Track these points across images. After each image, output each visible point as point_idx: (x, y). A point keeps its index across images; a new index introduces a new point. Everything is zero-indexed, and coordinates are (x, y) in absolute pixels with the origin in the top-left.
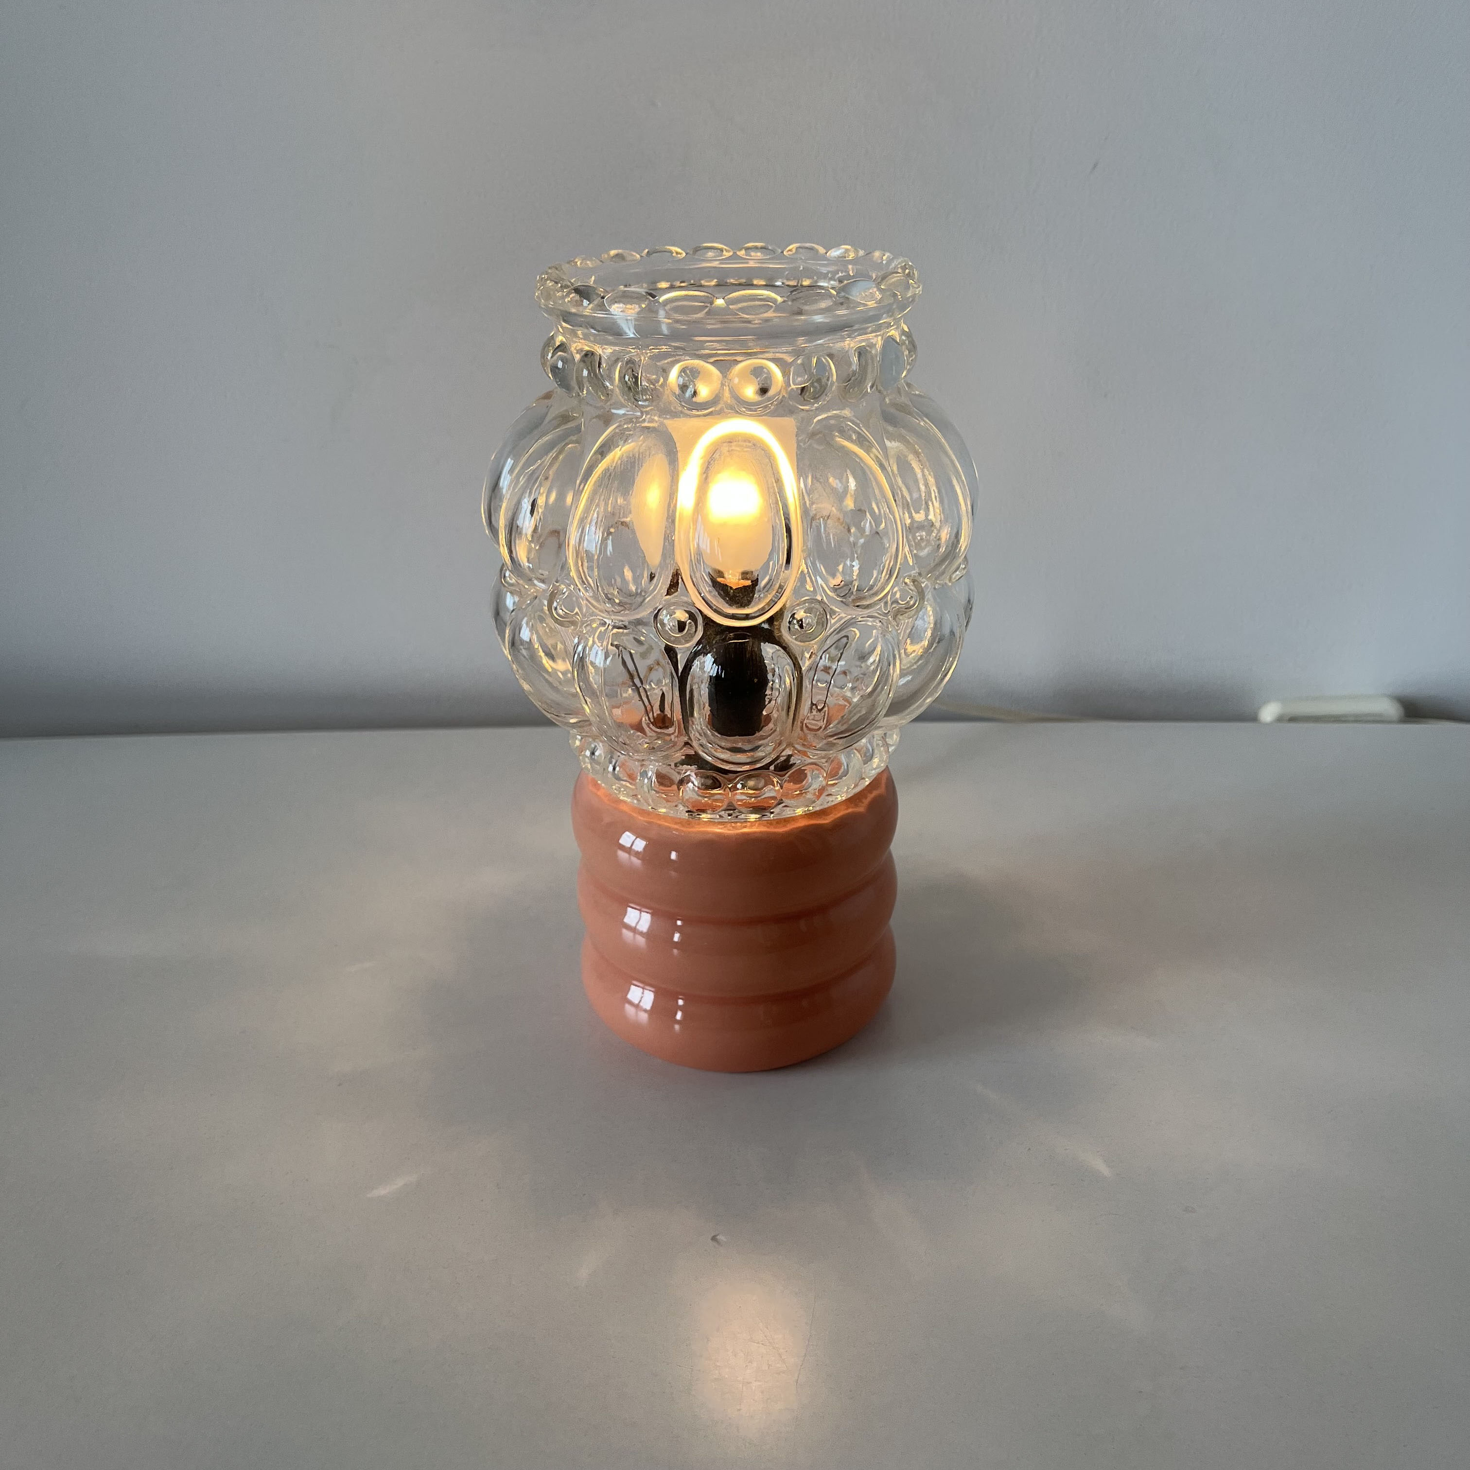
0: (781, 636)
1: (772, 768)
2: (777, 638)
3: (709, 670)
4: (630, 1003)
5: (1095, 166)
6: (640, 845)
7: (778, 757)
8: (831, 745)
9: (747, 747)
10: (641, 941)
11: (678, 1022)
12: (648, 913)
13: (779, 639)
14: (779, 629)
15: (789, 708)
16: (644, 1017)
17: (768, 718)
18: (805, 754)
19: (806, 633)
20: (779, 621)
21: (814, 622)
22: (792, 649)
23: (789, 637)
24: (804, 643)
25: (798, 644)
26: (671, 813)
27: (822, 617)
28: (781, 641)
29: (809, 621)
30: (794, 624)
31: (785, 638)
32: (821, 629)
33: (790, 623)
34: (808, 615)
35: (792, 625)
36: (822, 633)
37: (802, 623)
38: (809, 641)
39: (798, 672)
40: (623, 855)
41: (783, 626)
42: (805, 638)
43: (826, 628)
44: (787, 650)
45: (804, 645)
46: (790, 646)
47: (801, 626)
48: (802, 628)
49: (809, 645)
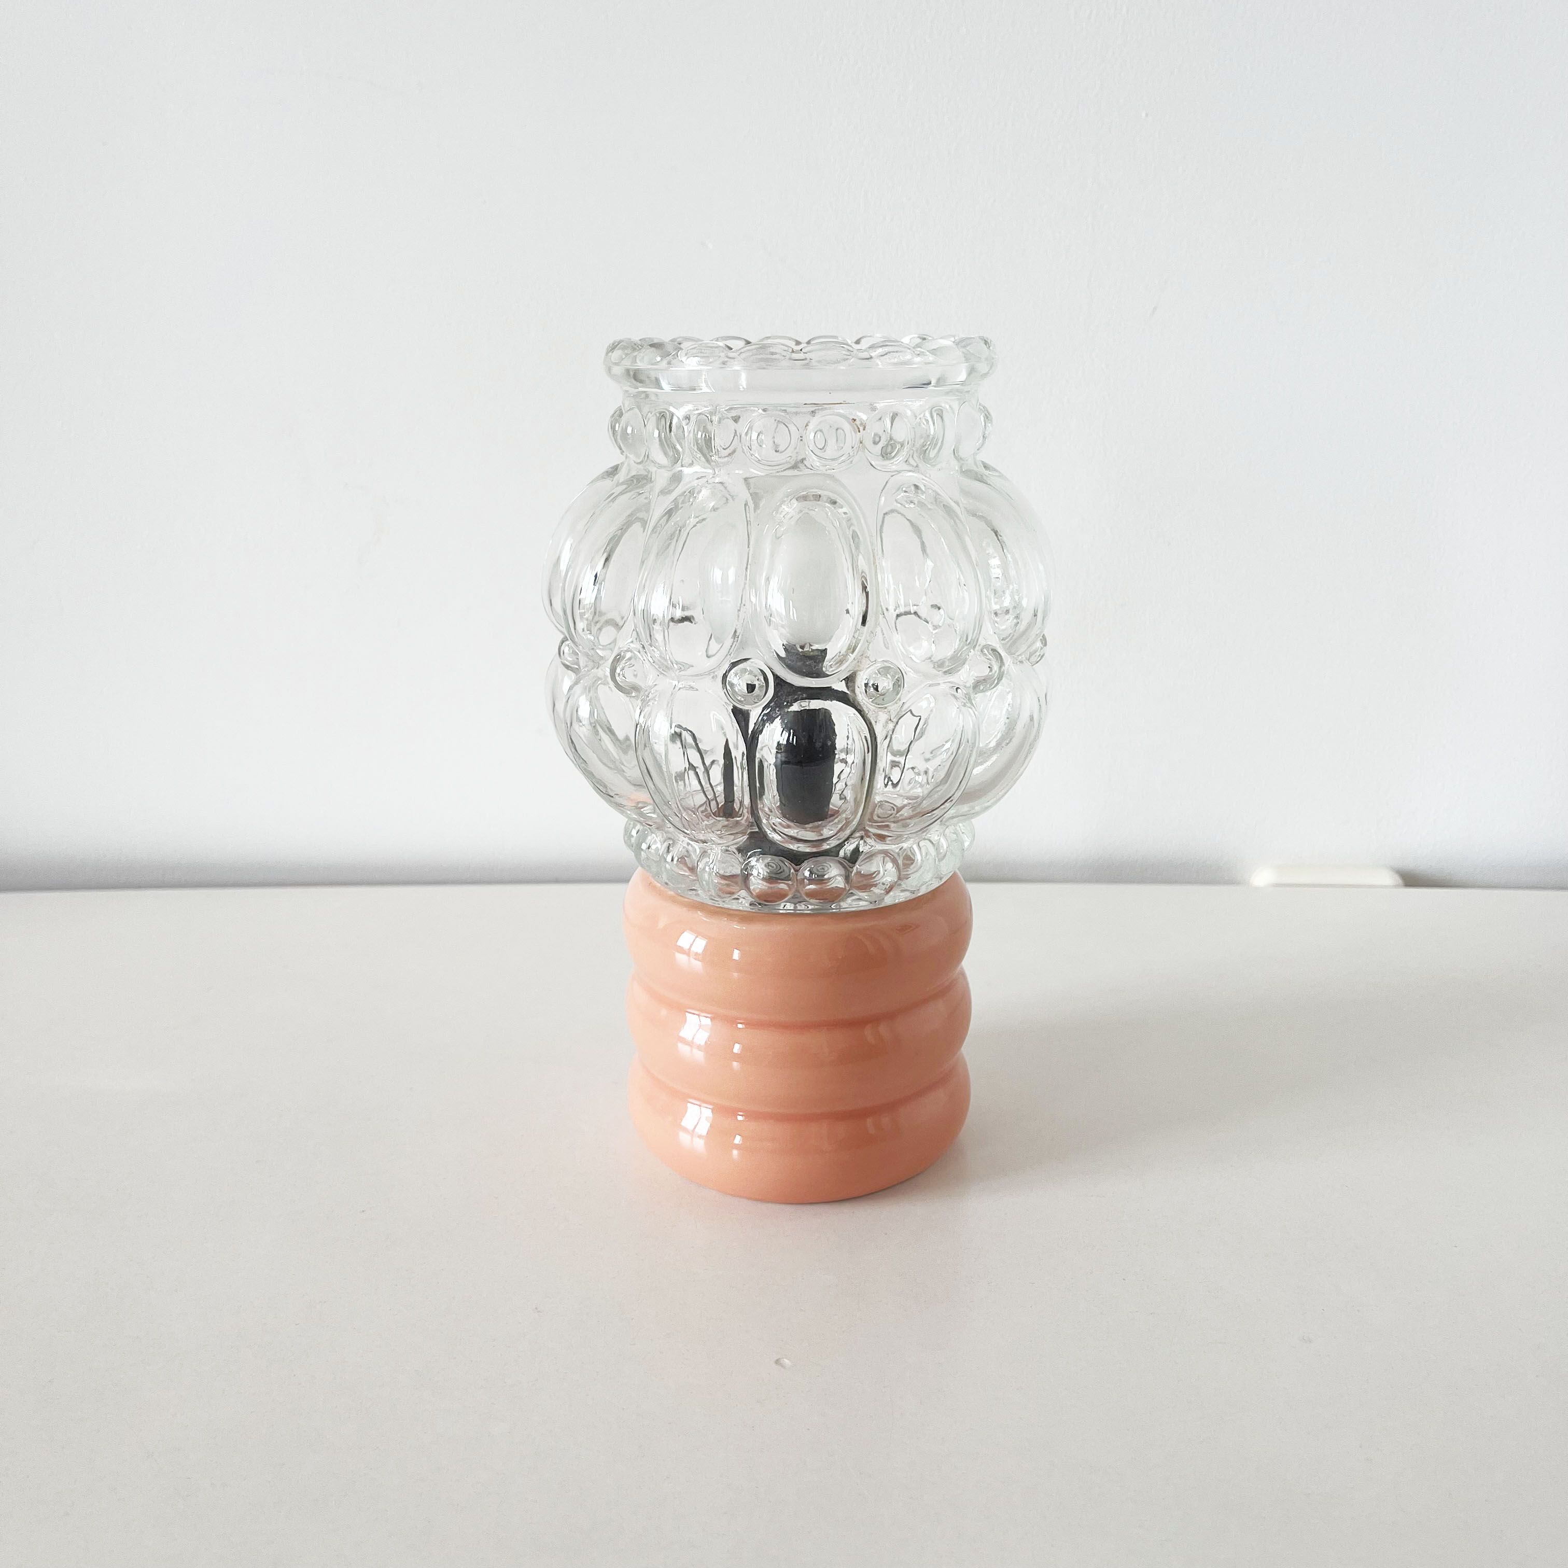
0: (856, 697)
1: (841, 854)
2: (851, 700)
3: (778, 737)
4: (685, 1130)
5: (1155, 309)
6: (700, 945)
10: (699, 1056)
11: (737, 1147)
12: (706, 1017)
14: (855, 691)
16: (699, 1144)
19: (882, 697)
20: (854, 682)
21: (891, 686)
22: (867, 712)
23: (865, 700)
24: (879, 708)
25: (874, 708)
26: (734, 905)
27: (899, 681)
28: (856, 703)
29: (886, 684)
30: (870, 687)
31: (860, 701)
32: (898, 694)
33: (866, 685)
34: (884, 677)
35: (868, 688)
36: (898, 697)
37: (877, 686)
38: (885, 706)
39: (873, 739)
40: (681, 958)
41: (858, 687)
42: (881, 702)
43: (903, 692)
44: (862, 713)
45: (880, 709)
46: (865, 709)
47: (876, 689)
48: (878, 691)
49: (885, 710)
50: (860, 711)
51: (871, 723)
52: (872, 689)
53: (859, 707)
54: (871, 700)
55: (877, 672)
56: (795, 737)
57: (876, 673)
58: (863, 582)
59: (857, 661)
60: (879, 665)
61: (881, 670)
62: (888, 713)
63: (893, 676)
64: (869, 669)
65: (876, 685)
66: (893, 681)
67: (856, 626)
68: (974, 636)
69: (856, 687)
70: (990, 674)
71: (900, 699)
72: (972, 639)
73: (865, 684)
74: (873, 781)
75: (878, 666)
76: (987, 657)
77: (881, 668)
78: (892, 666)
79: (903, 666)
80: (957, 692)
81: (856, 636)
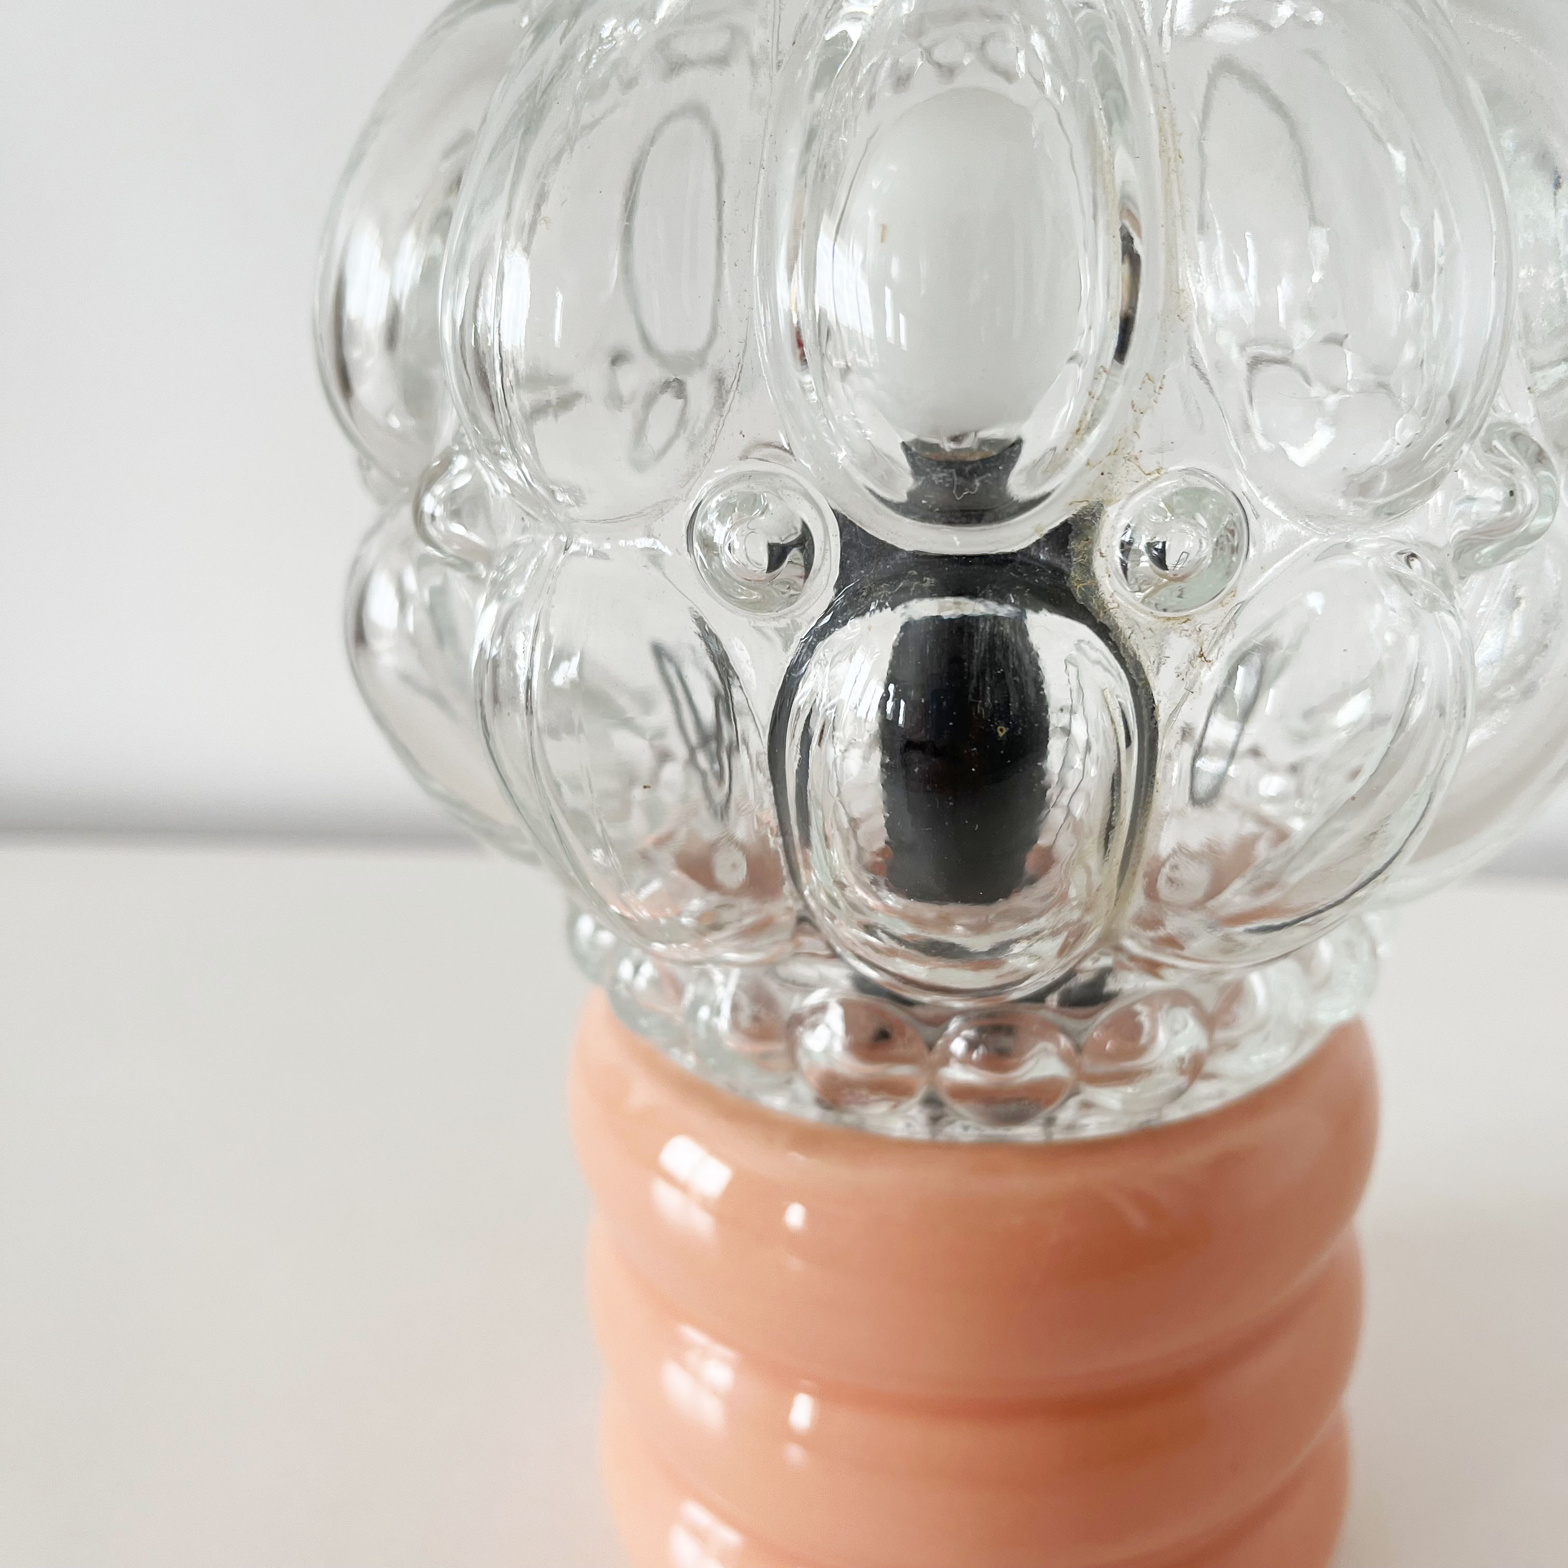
0: (1093, 588)
1: (1053, 1000)
2: (1079, 597)
3: (854, 699)
7: (1071, 974)
8: (1230, 947)
9: (980, 943)
13: (1086, 599)
14: (1087, 567)
15: (1110, 827)
17: (1048, 859)
18: (1152, 968)
19: (1177, 585)
20: (1092, 542)
21: (1207, 549)
22: (1128, 633)
23: (1121, 596)
24: (1169, 619)
25: (1150, 618)
26: (778, 1102)
27: (1232, 532)
28: (1094, 603)
29: (1189, 544)
30: (1140, 553)
31: (1107, 597)
32: (1229, 574)
33: (1126, 547)
34: (1185, 522)
35: (1132, 556)
36: (1230, 584)
37: (1163, 551)
38: (1185, 613)
39: (1145, 712)
40: (665, 1196)
41: (1102, 555)
42: (1174, 602)
43: (1244, 570)
44: (1111, 635)
45: (1169, 624)
46: (1122, 622)
47: (1160, 559)
48: (1165, 567)
49: (1185, 626)
50: (1104, 631)
51: (1138, 667)
52: (1145, 561)
53: (1101, 618)
54: (1140, 595)
55: (1162, 505)
56: (903, 703)
57: (1158, 511)
58: (1123, 228)
59: (1095, 472)
60: (1166, 485)
61: (1175, 499)
62: (1195, 636)
63: (1214, 521)
64: (1138, 498)
65: (1159, 546)
66: (1212, 535)
67: (1098, 358)
68: (1478, 400)
69: (1096, 555)
70: (1508, 514)
71: (1233, 592)
72: (1470, 410)
73: (1122, 545)
74: (1142, 832)
75: (1166, 488)
76: (1503, 461)
77: (1177, 493)
78: (1213, 488)
79: (1244, 485)
80: (1410, 567)
81: (1098, 391)
